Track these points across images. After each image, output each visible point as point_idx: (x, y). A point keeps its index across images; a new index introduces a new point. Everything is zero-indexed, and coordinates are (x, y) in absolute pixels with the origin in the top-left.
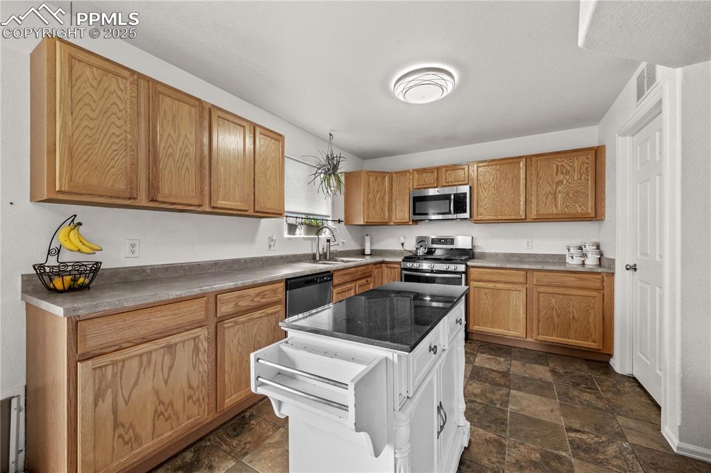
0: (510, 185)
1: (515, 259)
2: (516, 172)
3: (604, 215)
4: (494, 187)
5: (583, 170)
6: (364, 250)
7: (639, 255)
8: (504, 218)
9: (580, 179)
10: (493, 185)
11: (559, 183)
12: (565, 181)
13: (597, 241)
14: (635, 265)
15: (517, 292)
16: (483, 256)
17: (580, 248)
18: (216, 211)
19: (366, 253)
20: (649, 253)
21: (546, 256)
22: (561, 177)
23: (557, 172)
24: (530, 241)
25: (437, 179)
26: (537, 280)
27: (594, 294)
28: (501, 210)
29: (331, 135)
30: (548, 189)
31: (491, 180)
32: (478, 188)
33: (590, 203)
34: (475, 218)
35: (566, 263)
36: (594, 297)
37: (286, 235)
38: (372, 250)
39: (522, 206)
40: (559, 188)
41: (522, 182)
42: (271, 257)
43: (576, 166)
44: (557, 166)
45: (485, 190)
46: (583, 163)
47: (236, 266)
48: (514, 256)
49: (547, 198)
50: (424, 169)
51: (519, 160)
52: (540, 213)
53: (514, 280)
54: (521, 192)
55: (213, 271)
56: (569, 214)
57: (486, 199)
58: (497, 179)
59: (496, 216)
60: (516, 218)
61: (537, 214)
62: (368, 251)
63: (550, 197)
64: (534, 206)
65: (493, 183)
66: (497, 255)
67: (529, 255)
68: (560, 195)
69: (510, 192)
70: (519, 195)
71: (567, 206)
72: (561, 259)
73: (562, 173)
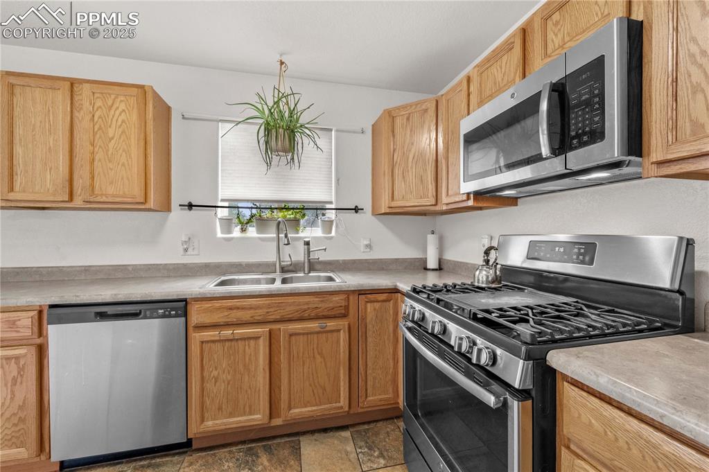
6: (424, 261)
18: (93, 205)
19: (428, 267)
29: (282, 63)
37: (219, 235)
38: (440, 261)
42: (185, 265)
47: (120, 275)
55: (83, 278)
62: (432, 263)
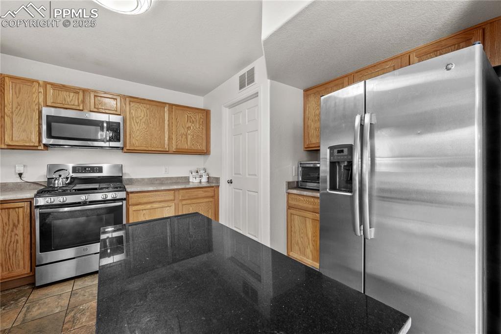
0: (158, 123)
1: (158, 182)
2: (162, 114)
3: (210, 151)
4: (145, 123)
5: (201, 123)
7: (233, 174)
8: (153, 149)
9: (199, 128)
10: (143, 120)
11: (189, 128)
12: (192, 128)
13: (204, 167)
14: (231, 180)
15: (169, 208)
16: (131, 181)
17: (197, 172)
20: (241, 173)
21: (178, 178)
22: (190, 124)
23: (187, 121)
24: (167, 167)
25: (83, 102)
26: (182, 196)
27: (211, 199)
28: (151, 142)
30: (182, 131)
31: (142, 116)
32: (130, 121)
33: (204, 144)
34: (128, 148)
35: (189, 182)
36: (211, 202)
39: (166, 141)
40: (189, 132)
41: (166, 122)
43: (197, 118)
44: (188, 116)
45: (137, 123)
46: (201, 118)
48: (157, 180)
49: (182, 137)
50: (64, 86)
51: (164, 105)
52: (178, 147)
53: (167, 198)
54: (166, 130)
56: (194, 150)
57: (138, 132)
58: (147, 116)
59: (148, 147)
60: (162, 150)
61: (176, 149)
63: (184, 137)
64: (174, 142)
65: (145, 118)
66: (143, 179)
67: (167, 179)
68: (189, 136)
69: (158, 129)
70: (164, 132)
71: (193, 144)
72: (186, 180)
73: (190, 122)
